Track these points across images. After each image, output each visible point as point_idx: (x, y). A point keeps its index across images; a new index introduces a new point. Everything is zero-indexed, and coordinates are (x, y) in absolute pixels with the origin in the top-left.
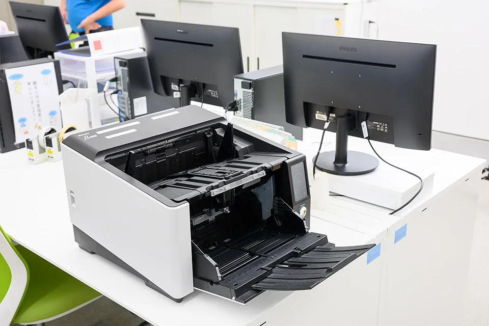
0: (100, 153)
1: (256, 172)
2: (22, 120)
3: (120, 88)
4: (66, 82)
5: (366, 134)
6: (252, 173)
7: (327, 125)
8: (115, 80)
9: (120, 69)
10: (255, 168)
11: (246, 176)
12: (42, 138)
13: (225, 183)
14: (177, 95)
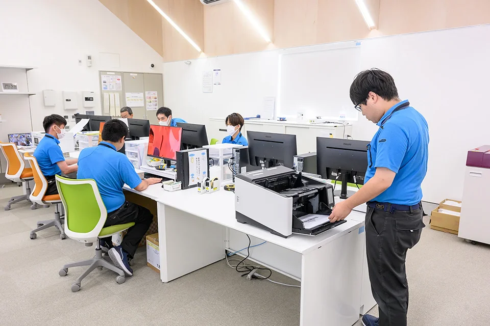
0: (253, 180)
1: (314, 190)
2: (193, 175)
3: (234, 162)
4: (210, 159)
5: (355, 182)
6: (313, 190)
7: (337, 178)
8: (232, 158)
9: (235, 153)
10: (314, 188)
11: (311, 191)
12: (204, 182)
13: (304, 193)
14: (263, 165)
